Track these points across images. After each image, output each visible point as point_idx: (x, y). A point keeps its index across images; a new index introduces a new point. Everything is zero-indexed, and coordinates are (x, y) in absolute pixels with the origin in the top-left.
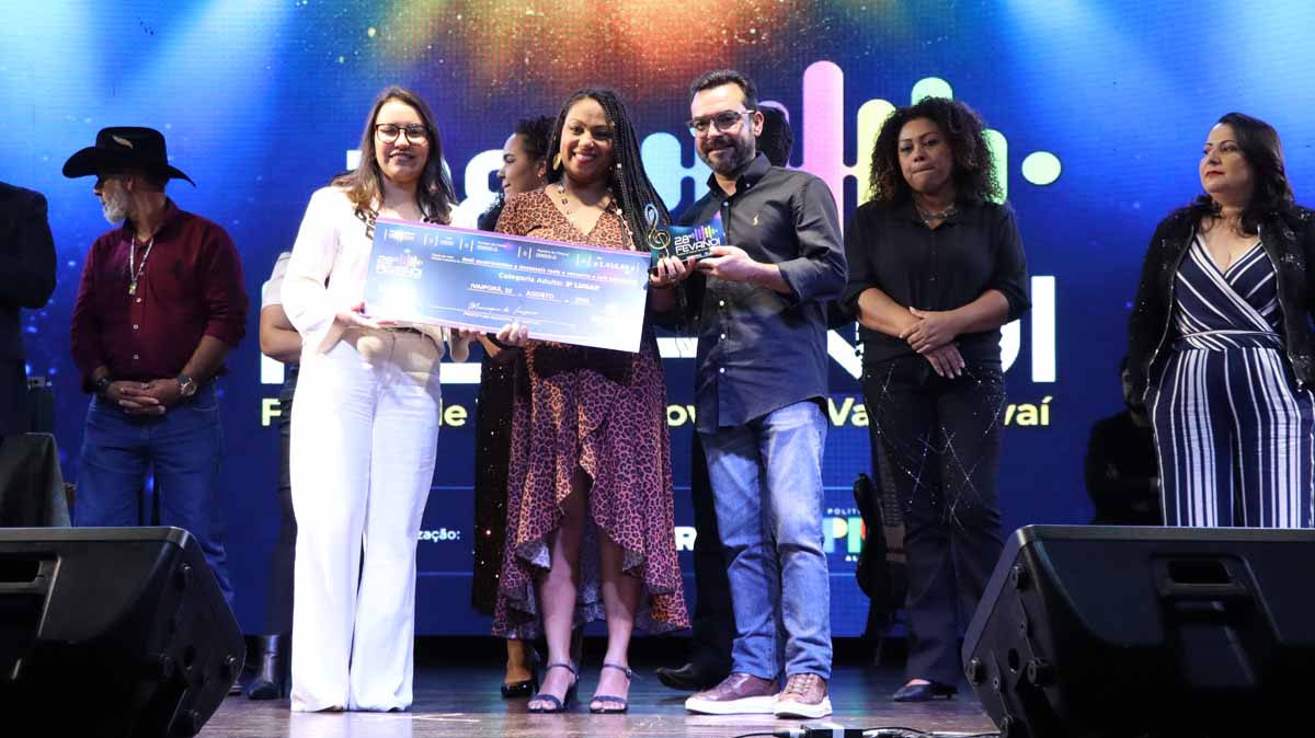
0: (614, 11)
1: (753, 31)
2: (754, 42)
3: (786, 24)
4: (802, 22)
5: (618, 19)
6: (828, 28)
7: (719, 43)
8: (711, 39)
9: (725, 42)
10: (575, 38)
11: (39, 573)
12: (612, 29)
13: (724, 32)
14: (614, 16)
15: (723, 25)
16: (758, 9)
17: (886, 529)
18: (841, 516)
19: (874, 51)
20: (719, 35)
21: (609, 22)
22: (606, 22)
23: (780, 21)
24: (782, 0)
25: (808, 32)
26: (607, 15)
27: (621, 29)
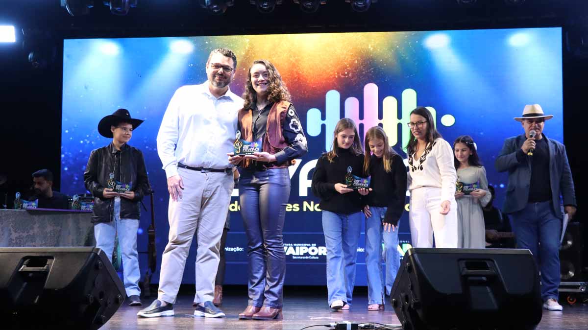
0: (298, 66)
1: (346, 73)
2: (346, 77)
3: (358, 70)
4: (363, 70)
5: (299, 69)
6: (372, 72)
7: (334, 77)
8: (332, 76)
9: (337, 77)
11: (47, 264)
12: (297, 73)
13: (336, 73)
15: (336, 71)
16: (348, 66)
19: (388, 79)
20: (334, 75)
22: (295, 70)
23: (356, 69)
24: (356, 62)
25: (366, 73)
26: (296, 68)
27: (300, 73)
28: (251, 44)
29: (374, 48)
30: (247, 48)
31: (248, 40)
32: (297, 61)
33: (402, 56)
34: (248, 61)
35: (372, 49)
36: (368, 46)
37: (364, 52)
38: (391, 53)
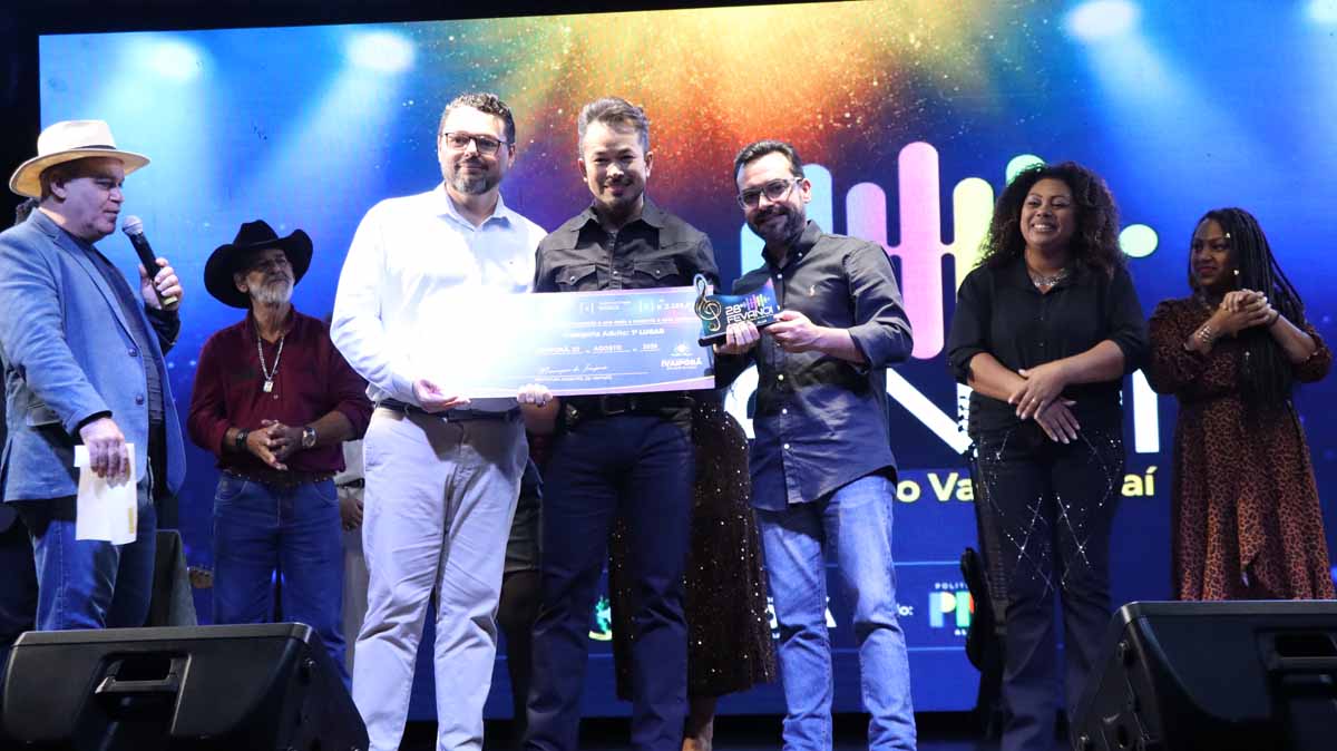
0: (711, 100)
2: (849, 126)
3: (879, 108)
4: (896, 105)
5: (715, 107)
6: (922, 110)
7: (816, 128)
8: (807, 124)
9: (821, 126)
10: (673, 128)
11: (173, 670)
12: (710, 118)
13: (820, 117)
14: (710, 105)
15: (818, 110)
16: (851, 94)
17: (994, 603)
18: (949, 591)
19: (967, 131)
20: (814, 121)
21: (706, 110)
22: (704, 111)
23: (874, 105)
24: (875, 83)
25: (902, 114)
26: (705, 104)
27: (719, 117)
28: (576, 39)
29: (924, 41)
30: (566, 52)
31: (568, 30)
32: (706, 83)
33: (1006, 64)
34: (570, 90)
35: (918, 45)
36: (906, 35)
37: (897, 54)
38: (972, 58)
